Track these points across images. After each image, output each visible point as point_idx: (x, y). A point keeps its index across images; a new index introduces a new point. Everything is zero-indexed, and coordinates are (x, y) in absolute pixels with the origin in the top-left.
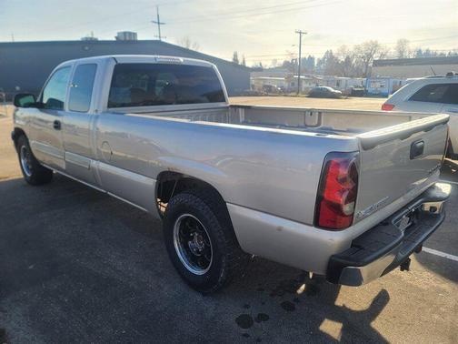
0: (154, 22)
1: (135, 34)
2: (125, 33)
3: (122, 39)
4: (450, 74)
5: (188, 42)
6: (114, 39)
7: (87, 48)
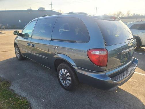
0: (50, 4)
1: (44, 8)
2: (41, 8)
3: (40, 10)
4: (141, 21)
5: (60, 11)
6: (38, 10)
7: (29, 13)
